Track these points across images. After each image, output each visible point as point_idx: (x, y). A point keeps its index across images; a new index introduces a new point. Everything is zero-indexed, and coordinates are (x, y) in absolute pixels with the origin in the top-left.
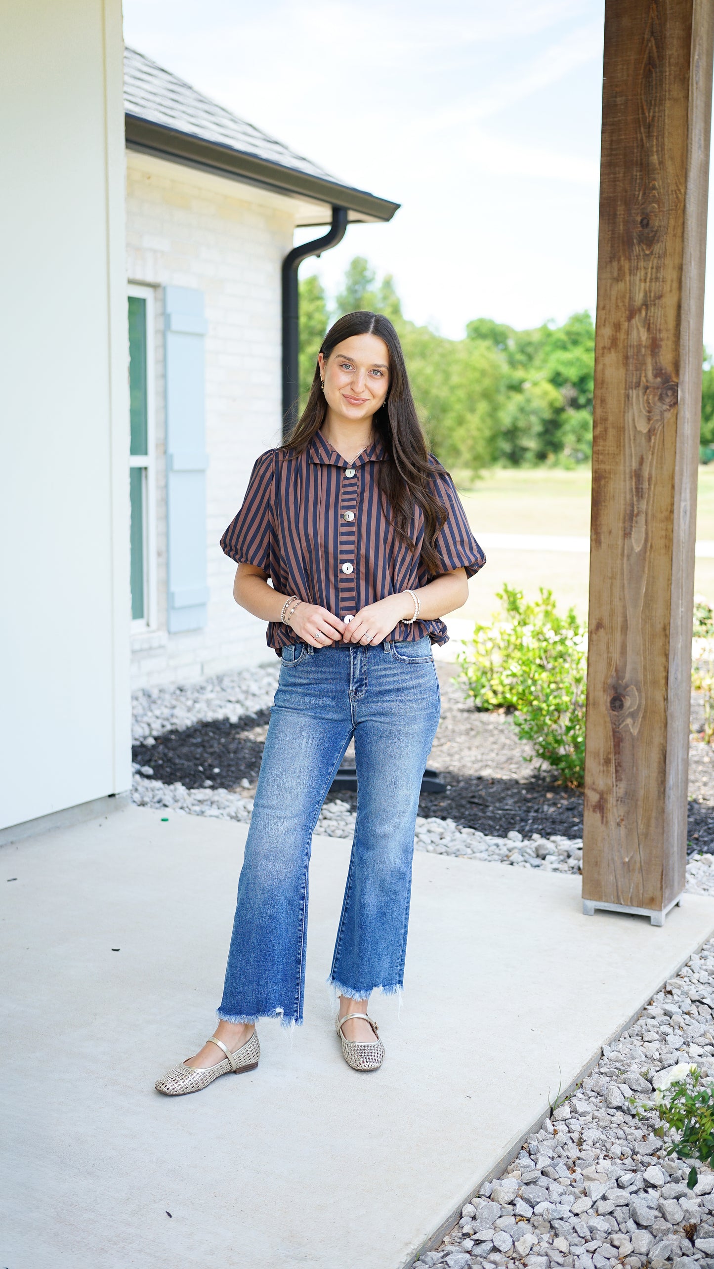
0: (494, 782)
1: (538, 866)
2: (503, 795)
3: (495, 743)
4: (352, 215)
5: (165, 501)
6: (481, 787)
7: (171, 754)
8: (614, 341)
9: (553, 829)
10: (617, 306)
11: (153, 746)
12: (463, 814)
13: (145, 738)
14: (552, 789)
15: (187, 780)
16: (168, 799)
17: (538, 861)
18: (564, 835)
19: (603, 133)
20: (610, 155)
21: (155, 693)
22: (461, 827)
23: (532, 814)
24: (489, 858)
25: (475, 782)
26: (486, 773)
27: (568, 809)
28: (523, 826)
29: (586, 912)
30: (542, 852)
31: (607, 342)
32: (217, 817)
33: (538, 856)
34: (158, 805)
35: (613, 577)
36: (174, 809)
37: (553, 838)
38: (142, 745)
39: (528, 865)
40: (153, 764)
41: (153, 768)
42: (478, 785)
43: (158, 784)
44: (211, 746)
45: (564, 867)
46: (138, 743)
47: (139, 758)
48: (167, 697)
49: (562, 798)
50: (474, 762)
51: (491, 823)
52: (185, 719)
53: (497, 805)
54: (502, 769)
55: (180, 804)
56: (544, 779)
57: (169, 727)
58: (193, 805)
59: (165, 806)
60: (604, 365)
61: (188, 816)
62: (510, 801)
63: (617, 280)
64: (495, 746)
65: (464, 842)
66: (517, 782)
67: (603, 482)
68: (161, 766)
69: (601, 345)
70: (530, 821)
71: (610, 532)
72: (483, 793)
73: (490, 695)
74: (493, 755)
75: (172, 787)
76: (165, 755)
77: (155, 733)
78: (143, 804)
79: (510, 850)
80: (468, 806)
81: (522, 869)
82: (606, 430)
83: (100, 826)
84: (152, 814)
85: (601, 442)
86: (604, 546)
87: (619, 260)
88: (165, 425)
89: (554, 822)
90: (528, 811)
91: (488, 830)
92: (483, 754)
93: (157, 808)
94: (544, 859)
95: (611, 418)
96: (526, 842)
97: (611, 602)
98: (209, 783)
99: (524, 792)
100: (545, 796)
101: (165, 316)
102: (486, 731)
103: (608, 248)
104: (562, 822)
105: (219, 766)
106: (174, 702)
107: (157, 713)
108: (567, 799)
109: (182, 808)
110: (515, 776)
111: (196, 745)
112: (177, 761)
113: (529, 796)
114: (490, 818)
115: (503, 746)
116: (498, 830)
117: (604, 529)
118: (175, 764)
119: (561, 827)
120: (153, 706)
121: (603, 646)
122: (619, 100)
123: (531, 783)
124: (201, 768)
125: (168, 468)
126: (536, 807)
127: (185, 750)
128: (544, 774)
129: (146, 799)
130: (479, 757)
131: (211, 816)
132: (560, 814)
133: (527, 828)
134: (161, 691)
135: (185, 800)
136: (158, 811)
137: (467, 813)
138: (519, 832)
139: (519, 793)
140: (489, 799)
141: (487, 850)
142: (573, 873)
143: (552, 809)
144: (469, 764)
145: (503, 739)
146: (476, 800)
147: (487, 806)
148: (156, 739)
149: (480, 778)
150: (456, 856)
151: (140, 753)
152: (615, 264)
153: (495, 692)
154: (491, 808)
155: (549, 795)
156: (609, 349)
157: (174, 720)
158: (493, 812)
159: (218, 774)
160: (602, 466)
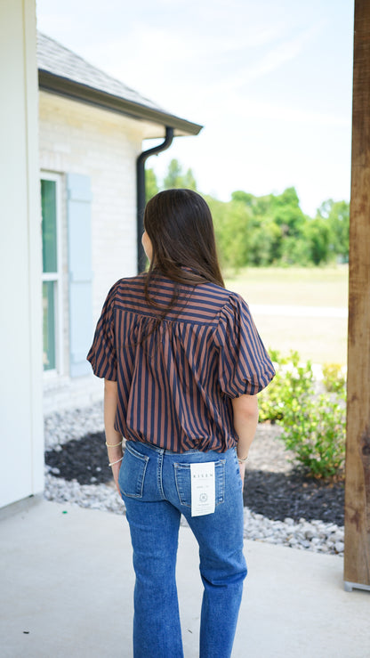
0: (270, 475)
1: (307, 547)
2: (276, 485)
3: (266, 445)
4: (177, 132)
5: (68, 300)
6: (262, 479)
7: (71, 457)
8: (363, 208)
9: (312, 513)
10: (365, 184)
11: (61, 452)
12: (253, 501)
13: (56, 445)
14: (306, 480)
15: (80, 477)
16: (67, 496)
17: (306, 543)
18: (320, 519)
19: (354, 68)
20: (359, 83)
21: (62, 414)
22: (253, 513)
23: (297, 502)
24: (275, 541)
25: (258, 475)
26: (264, 468)
27: (320, 497)
28: (293, 512)
29: (346, 590)
30: (309, 536)
31: (358, 208)
32: (99, 509)
33: (307, 538)
34: (60, 500)
35: (363, 366)
36: (71, 503)
37: (314, 522)
38: (54, 451)
39: (301, 547)
40: (59, 465)
41: (60, 469)
42: (259, 478)
43: (62, 482)
44: (96, 451)
45: (325, 548)
46: (50, 450)
47: (52, 461)
48: (70, 416)
49: (313, 488)
50: (257, 460)
51: (272, 509)
52: (80, 432)
53: (274, 493)
54: (274, 464)
55: (74, 499)
56: (299, 472)
57: (70, 438)
58: (84, 499)
59: (66, 500)
60: (356, 223)
61: (81, 509)
62: (282, 490)
63: (365, 166)
64: (267, 448)
65: (258, 526)
66: (282, 475)
67: (356, 302)
68: (65, 467)
69: (354, 210)
70: (296, 507)
71: (361, 335)
72: (263, 483)
73: (261, 412)
74: (266, 454)
75: (70, 484)
76: (67, 458)
77: (62, 442)
78: (51, 499)
79: (288, 535)
80: (256, 494)
81: (298, 551)
82: (358, 267)
83: (23, 518)
84: (56, 507)
85: (354, 275)
86: (357, 345)
87: (366, 153)
88: (68, 256)
89: (311, 508)
90: (294, 499)
91: (271, 516)
92: (261, 453)
93: (60, 502)
94: (310, 540)
95: (361, 258)
96: (298, 527)
97: (362, 382)
98: (94, 479)
99: (289, 482)
100: (301, 485)
101: (67, 191)
102: (260, 436)
103: (358, 145)
104: (316, 508)
105: (101, 466)
106: (74, 420)
107: (63, 428)
108: (318, 488)
109: (76, 502)
110: (282, 470)
111: (86, 451)
112: (75, 462)
113: (293, 486)
114: (272, 505)
115: (272, 448)
116: (277, 515)
117: (357, 333)
118: (73, 465)
119: (315, 512)
120: (61, 423)
121: (357, 412)
122: (365, 46)
123: (293, 476)
124: (89, 468)
125: (70, 281)
126: (299, 495)
127: (79, 454)
128: (299, 468)
129: (54, 496)
130: (259, 456)
131: (95, 508)
132: (314, 501)
133: (296, 513)
134: (67, 413)
135: (78, 495)
136: (61, 505)
137: (256, 501)
138: (291, 517)
139: (286, 483)
140: (269, 489)
141: (273, 535)
142: (332, 554)
143: (309, 497)
144: (253, 461)
145: (271, 443)
146: (260, 490)
147: (268, 495)
148: (62, 446)
149: (261, 472)
150: (254, 540)
151: (51, 458)
152: (363, 156)
153: (265, 411)
154: (270, 497)
155: (305, 485)
156: (360, 213)
157: (74, 433)
158: (272, 500)
159: (100, 472)
160: (356, 291)
